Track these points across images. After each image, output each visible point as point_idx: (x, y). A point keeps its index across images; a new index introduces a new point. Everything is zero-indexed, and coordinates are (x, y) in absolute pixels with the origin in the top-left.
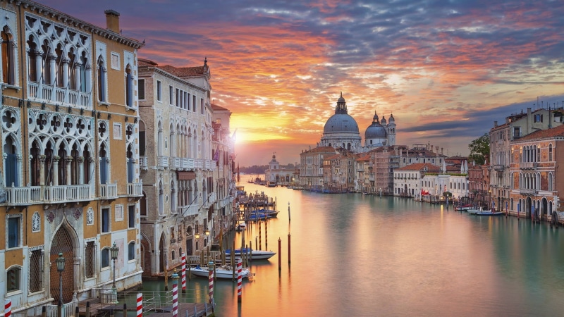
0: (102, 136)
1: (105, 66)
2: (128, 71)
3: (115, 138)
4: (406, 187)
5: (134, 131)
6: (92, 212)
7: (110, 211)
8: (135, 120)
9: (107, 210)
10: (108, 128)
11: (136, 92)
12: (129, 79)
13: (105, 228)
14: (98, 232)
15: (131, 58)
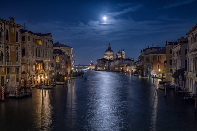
0: (7, 49)
1: (9, 31)
2: (17, 33)
3: (12, 50)
4: (122, 69)
5: (19, 49)
6: (4, 69)
7: (10, 69)
8: (19, 46)
9: (9, 69)
10: (9, 47)
11: (20, 41)
12: (17, 35)
13: (8, 73)
14: (6, 74)
15: (18, 30)
